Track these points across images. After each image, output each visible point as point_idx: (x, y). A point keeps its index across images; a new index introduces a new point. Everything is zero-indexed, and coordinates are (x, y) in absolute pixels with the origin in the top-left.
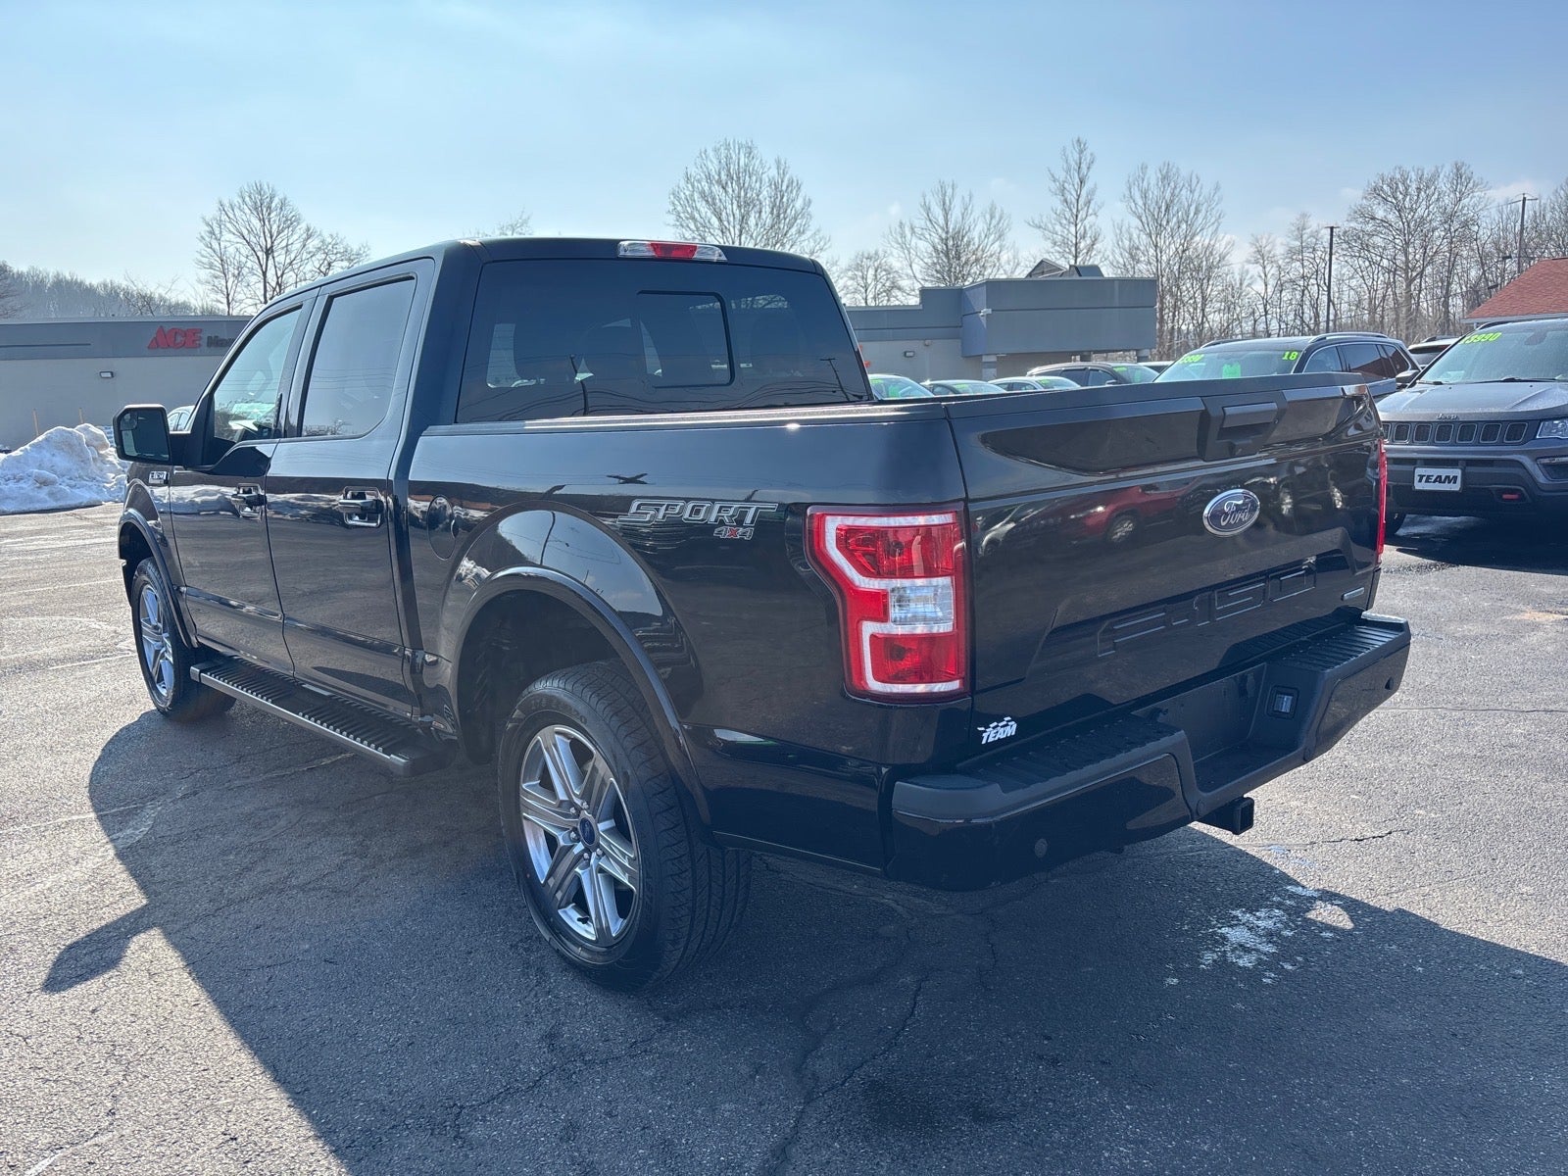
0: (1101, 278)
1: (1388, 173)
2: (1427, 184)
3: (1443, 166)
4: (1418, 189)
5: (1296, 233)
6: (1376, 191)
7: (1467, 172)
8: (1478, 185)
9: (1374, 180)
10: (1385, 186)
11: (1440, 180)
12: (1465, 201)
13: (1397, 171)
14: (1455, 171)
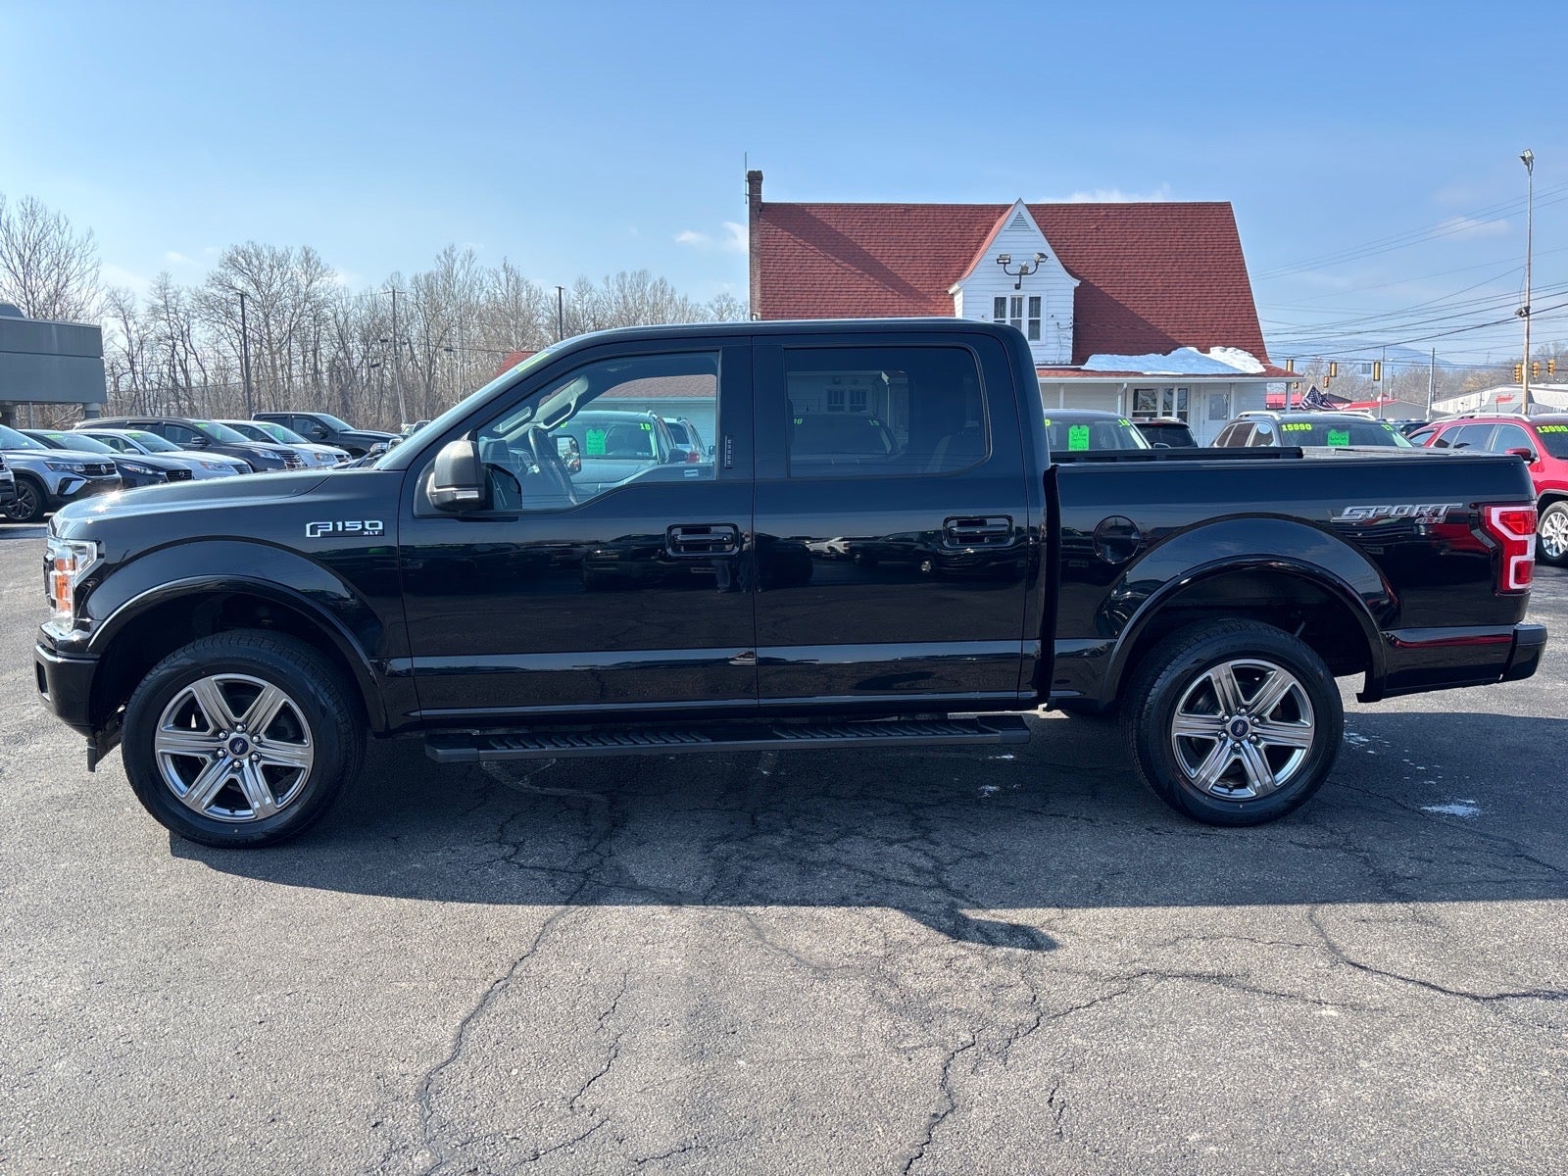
0: (22, 319)
1: (242, 245)
2: (280, 262)
3: (292, 248)
4: (270, 265)
5: (158, 291)
6: (232, 262)
7: (316, 257)
8: (325, 270)
9: (228, 250)
10: (239, 258)
11: (291, 260)
12: (315, 284)
13: (250, 246)
14: (304, 254)
